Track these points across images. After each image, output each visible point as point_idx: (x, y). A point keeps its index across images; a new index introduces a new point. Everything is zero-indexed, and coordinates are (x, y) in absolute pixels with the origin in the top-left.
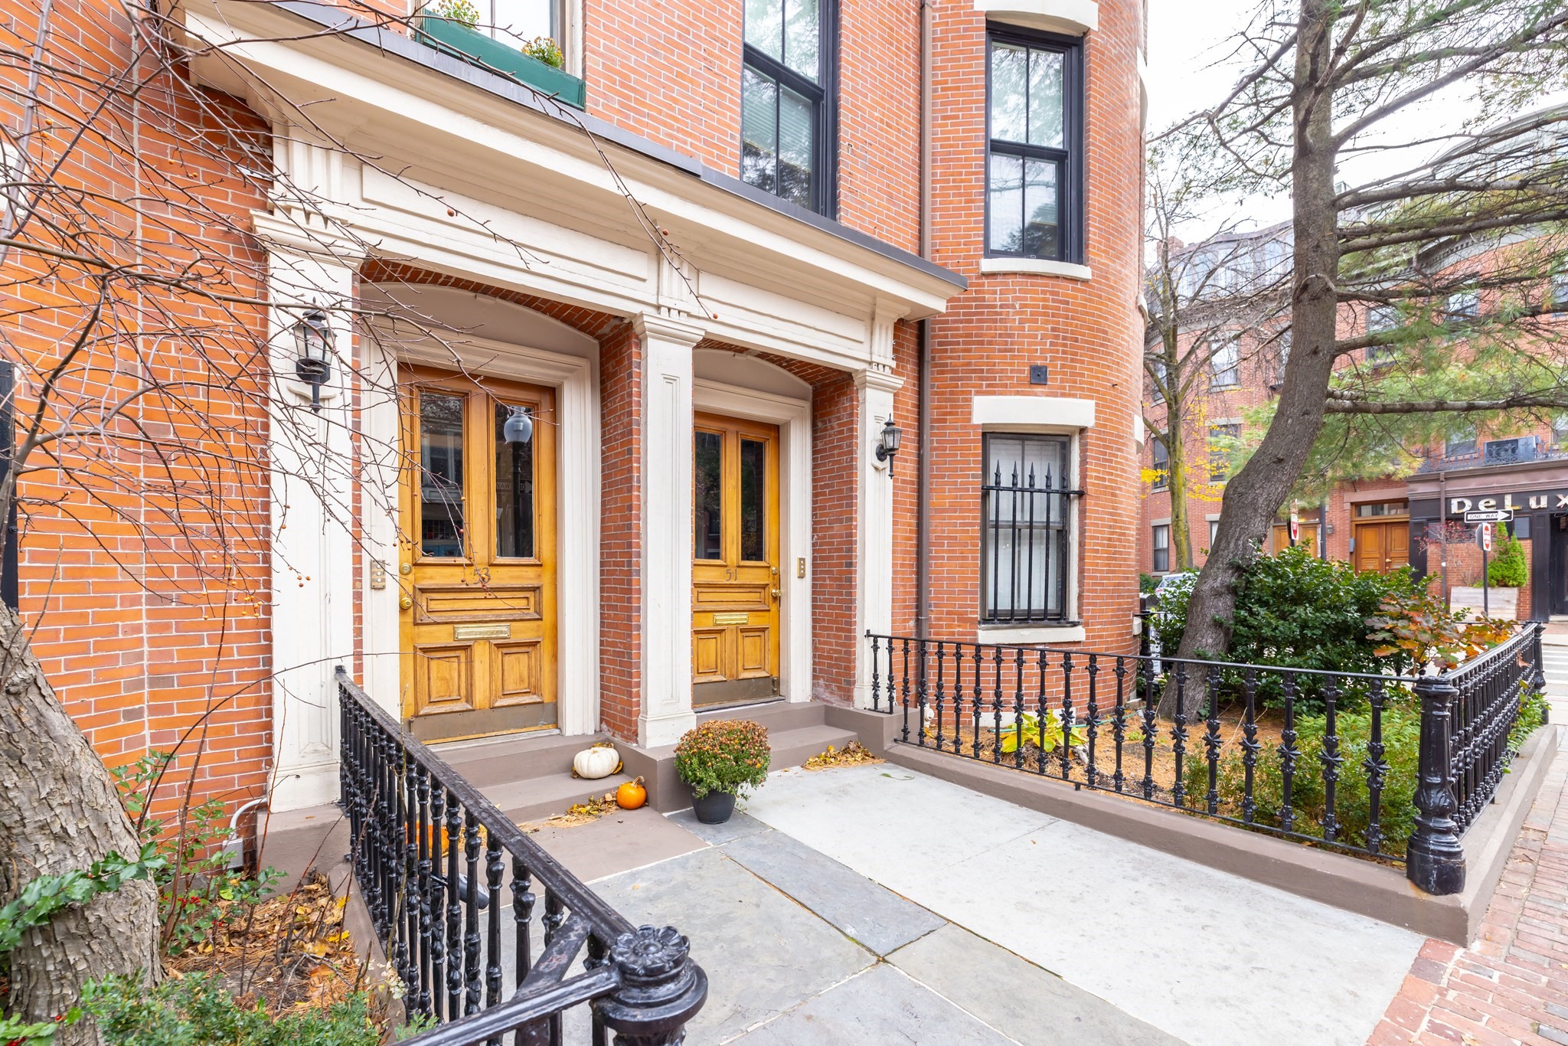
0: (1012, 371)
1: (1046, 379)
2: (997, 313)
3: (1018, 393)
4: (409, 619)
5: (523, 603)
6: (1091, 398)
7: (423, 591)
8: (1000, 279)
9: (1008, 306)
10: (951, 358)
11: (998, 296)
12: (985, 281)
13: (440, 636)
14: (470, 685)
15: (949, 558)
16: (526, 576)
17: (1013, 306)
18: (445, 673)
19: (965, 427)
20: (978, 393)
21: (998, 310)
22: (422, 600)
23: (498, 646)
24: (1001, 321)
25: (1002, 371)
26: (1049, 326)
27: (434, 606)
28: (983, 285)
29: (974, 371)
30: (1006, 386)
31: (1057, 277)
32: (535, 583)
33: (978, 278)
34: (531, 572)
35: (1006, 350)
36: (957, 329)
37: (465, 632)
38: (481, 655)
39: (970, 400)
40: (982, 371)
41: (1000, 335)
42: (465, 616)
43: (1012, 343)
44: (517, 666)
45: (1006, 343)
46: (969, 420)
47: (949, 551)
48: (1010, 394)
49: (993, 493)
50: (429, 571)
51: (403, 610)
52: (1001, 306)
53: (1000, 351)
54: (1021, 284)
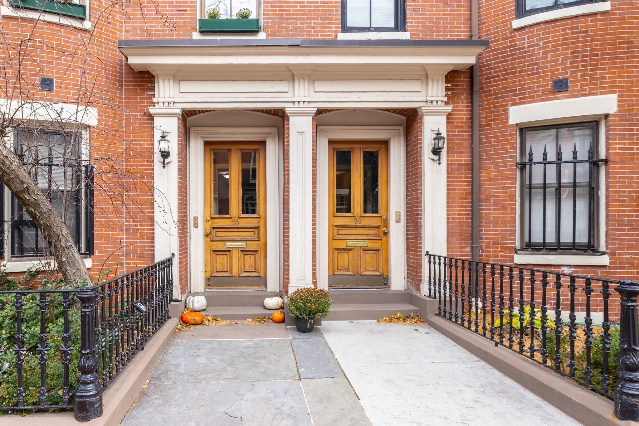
0: (538, 87)
1: (567, 87)
2: (525, 52)
3: (543, 100)
4: (209, 239)
5: (252, 234)
6: (614, 92)
7: (214, 228)
8: (527, 30)
9: (533, 46)
10: (494, 86)
11: (526, 41)
12: (517, 33)
13: (220, 246)
14: (231, 266)
15: (494, 209)
16: (253, 222)
17: (538, 45)
18: (222, 259)
19: (504, 127)
20: (513, 105)
21: (526, 50)
22: (214, 233)
23: (242, 251)
24: (529, 56)
25: (530, 88)
26: (569, 52)
27: (218, 234)
28: (515, 36)
29: (510, 91)
30: (533, 97)
31: (577, 17)
32: (257, 225)
33: (511, 33)
34: (255, 220)
35: (533, 74)
36: (498, 67)
37: (229, 245)
38: (235, 254)
39: (507, 110)
40: (515, 90)
41: (528, 65)
42: (229, 238)
43: (538, 69)
44: (250, 260)
45: (533, 69)
46: (507, 122)
47: (494, 205)
48: (537, 101)
49: (528, 166)
50: (216, 220)
51: (207, 235)
52: (528, 47)
53: (528, 75)
54: (545, 29)
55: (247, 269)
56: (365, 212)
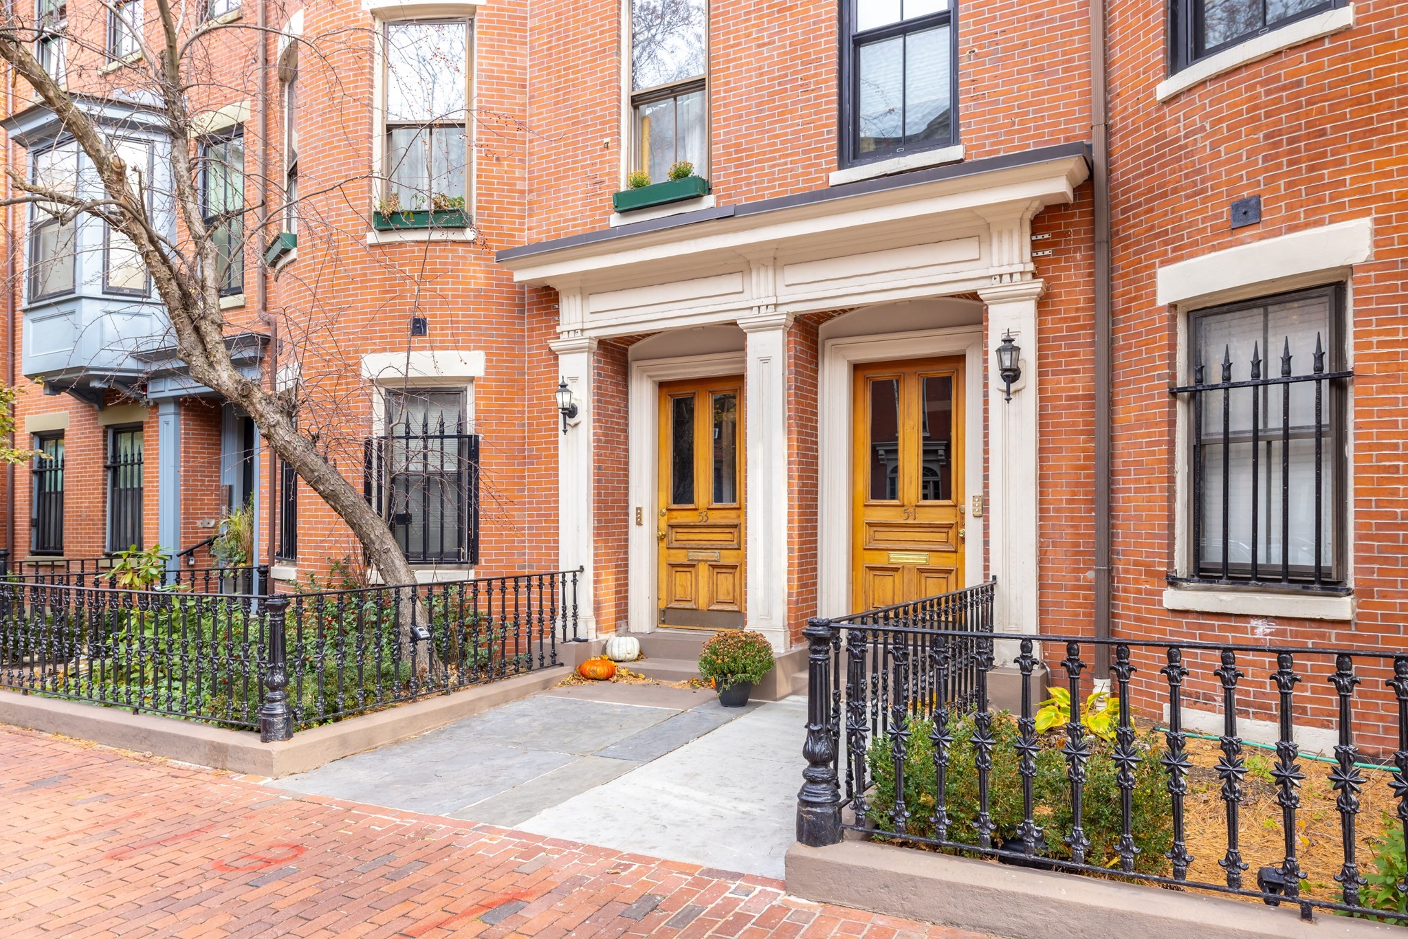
0: (1204, 220)
1: (1260, 215)
2: (1181, 148)
3: (1214, 249)
4: (664, 544)
5: (729, 537)
6: (1367, 213)
7: (672, 526)
8: (1183, 100)
9: (1194, 132)
10: (1134, 226)
11: (1181, 124)
12: (1166, 110)
13: (680, 557)
14: (697, 591)
15: (1137, 490)
16: (730, 517)
17: (1203, 129)
18: (682, 578)
19: (1149, 313)
20: (1164, 263)
21: (1182, 142)
22: (673, 535)
23: (714, 567)
24: (1187, 156)
25: (1191, 224)
26: (1261, 135)
27: (680, 537)
28: (1164, 116)
29: (1158, 236)
30: (1196, 243)
31: (1278, 53)
32: (735, 522)
33: (1158, 110)
34: (733, 514)
35: (1195, 194)
36: (1138, 186)
37: (694, 555)
38: (703, 570)
39: (1153, 276)
40: (1166, 232)
41: (1187, 176)
42: (693, 544)
43: (1203, 181)
44: (725, 581)
45: (1195, 184)
46: (1154, 302)
47: (1137, 481)
48: (1203, 252)
50: (675, 513)
51: (661, 539)
52: (1186, 137)
53: (1188, 197)
54: (1214, 92)
55: (722, 598)
56: (925, 497)
